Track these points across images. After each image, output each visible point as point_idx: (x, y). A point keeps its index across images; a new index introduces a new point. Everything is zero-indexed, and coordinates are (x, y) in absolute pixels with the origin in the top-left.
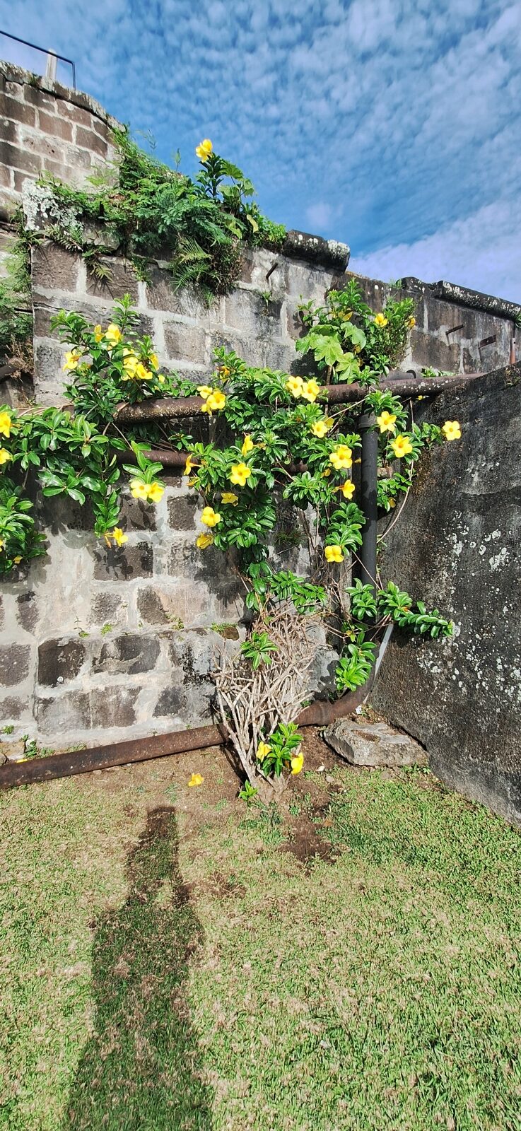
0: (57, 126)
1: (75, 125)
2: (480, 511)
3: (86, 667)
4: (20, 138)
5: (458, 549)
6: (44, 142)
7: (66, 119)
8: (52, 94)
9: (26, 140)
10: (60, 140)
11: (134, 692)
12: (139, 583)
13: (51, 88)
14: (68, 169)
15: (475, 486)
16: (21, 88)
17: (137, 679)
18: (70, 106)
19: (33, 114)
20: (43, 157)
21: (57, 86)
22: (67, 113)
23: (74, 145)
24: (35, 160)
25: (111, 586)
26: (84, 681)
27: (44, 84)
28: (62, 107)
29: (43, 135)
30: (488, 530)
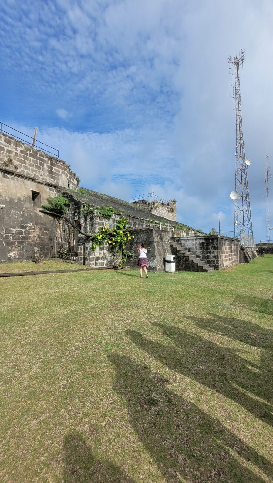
0: (60, 167)
1: (62, 166)
2: (136, 244)
3: (100, 260)
4: (54, 169)
5: (134, 247)
6: (57, 170)
7: (61, 166)
8: (59, 161)
9: (55, 170)
10: (60, 169)
11: (104, 263)
12: (103, 251)
13: (59, 160)
14: (61, 175)
15: (135, 241)
16: (54, 160)
17: (104, 261)
18: (62, 163)
19: (56, 165)
20: (57, 173)
21: (60, 160)
22: (61, 164)
23: (62, 170)
24: (56, 173)
25: (100, 251)
26: (100, 261)
27: (58, 160)
28: (60, 163)
29: (57, 169)
30: (137, 245)
